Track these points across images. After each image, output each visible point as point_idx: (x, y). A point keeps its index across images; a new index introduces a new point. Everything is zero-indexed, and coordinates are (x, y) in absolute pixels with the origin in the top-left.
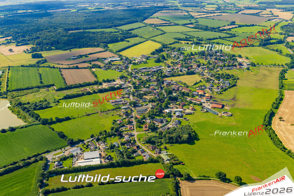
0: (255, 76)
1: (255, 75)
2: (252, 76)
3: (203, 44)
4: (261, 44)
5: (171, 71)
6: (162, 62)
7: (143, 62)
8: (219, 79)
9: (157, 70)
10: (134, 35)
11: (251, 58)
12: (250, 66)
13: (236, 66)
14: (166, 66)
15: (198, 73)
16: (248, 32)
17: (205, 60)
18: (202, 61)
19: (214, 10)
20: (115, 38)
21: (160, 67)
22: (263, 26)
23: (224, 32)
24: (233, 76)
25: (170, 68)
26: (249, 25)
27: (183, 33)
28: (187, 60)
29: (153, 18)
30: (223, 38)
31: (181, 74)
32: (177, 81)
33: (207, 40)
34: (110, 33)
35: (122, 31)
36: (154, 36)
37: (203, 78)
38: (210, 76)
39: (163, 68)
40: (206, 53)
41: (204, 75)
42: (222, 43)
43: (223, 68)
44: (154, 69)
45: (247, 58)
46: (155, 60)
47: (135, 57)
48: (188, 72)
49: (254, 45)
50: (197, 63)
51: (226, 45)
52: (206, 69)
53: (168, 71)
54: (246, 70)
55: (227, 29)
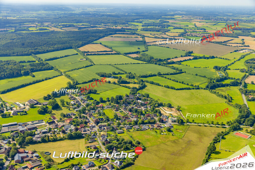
0: (173, 145)
1: (174, 142)
2: (169, 143)
3: (132, 83)
4: (208, 86)
5: (48, 131)
6: (49, 113)
7: (22, 112)
8: (111, 150)
9: (28, 129)
10: (49, 67)
11: (185, 109)
12: (175, 123)
13: (154, 123)
14: (49, 121)
15: (88, 136)
16: (202, 67)
17: (115, 112)
18: (111, 112)
19: (176, 36)
20: (17, 71)
21: (39, 122)
22: (225, 59)
23: (169, 67)
24: (138, 144)
25: (52, 125)
26: (208, 56)
27: (115, 66)
28: (88, 110)
29: (96, 43)
30: (163, 75)
31: (60, 137)
32: (42, 152)
33: (141, 77)
34: (18, 63)
35: (40, 60)
36: (75, 69)
37: (90, 146)
38: (102, 143)
39: (41, 125)
40: (122, 100)
41: (95, 140)
42: (157, 83)
43: (132, 126)
44: (26, 126)
45: (179, 109)
46: (38, 111)
47: (18, 103)
48: (70, 135)
49: (200, 87)
50: (101, 115)
51: (162, 86)
52: (104, 129)
53: (43, 131)
54: (166, 131)
55: (177, 62)
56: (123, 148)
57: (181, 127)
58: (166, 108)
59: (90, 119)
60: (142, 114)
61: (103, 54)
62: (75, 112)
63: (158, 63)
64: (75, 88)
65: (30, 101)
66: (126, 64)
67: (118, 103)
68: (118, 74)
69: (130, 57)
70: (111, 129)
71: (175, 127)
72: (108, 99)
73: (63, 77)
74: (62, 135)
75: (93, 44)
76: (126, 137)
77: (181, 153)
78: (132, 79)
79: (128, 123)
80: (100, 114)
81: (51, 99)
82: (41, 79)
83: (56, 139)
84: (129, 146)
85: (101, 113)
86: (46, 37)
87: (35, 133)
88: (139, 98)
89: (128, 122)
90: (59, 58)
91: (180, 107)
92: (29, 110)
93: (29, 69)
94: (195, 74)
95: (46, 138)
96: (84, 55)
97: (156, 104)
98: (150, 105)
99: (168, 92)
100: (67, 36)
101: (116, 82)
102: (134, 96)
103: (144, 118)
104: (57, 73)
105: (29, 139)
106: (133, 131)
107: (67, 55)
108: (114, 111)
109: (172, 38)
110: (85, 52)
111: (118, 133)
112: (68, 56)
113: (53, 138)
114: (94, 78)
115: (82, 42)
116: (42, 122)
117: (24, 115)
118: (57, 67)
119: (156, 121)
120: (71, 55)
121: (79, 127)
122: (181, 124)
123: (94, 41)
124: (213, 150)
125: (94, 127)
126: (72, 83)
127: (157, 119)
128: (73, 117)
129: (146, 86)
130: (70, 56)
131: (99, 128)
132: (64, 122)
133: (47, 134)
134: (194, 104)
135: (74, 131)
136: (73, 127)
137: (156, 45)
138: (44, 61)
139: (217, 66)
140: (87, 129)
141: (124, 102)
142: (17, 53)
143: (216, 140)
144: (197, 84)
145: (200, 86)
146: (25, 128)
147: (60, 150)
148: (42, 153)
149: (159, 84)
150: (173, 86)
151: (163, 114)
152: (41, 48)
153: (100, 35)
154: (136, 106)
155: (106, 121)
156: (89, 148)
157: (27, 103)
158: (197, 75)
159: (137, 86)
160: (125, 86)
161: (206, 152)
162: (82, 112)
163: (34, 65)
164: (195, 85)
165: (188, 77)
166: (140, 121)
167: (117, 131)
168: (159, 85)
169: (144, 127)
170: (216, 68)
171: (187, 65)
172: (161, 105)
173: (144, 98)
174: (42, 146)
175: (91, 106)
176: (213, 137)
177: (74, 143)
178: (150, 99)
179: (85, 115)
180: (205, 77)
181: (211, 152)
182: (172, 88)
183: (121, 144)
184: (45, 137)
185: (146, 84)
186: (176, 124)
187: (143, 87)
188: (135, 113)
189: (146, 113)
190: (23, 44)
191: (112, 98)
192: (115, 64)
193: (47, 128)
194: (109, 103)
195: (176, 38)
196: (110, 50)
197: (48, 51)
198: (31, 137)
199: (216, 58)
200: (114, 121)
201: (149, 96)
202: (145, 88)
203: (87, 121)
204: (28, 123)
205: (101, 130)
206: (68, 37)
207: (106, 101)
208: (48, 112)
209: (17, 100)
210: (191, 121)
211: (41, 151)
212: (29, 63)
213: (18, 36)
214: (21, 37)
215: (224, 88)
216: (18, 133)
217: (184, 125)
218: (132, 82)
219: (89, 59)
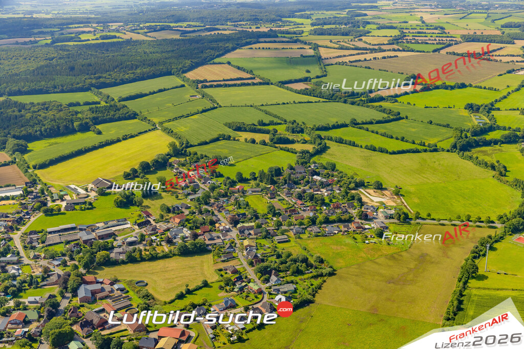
0: (391, 263)
1: (392, 257)
2: (382, 260)
3: (298, 142)
4: (456, 144)
5: (139, 240)
6: (137, 204)
7: (83, 204)
8: (267, 275)
9: (99, 236)
10: (128, 113)
11: (410, 193)
12: (392, 221)
13: (350, 220)
14: (138, 222)
15: (218, 249)
16: (441, 106)
17: (269, 200)
18: (261, 201)
19: (384, 44)
20: (65, 124)
21: (120, 223)
22: (489, 89)
23: (373, 107)
24: (319, 262)
25: (145, 229)
26: (453, 84)
27: (262, 108)
28: (216, 199)
29: (220, 63)
30: (361, 124)
31: (163, 252)
32: (131, 281)
33: (316, 130)
34: (65, 107)
35: (109, 99)
36: (181, 117)
37: (223, 269)
38: (247, 263)
39: (124, 229)
40: (282, 176)
41: (234, 257)
42: (351, 141)
43: (306, 228)
44: (93, 231)
45: (398, 193)
46: (115, 201)
47: (73, 186)
48: (182, 247)
49: (438, 148)
50: (240, 208)
51: (361, 147)
52: (250, 234)
53: (129, 240)
54: (375, 236)
55: (389, 97)
56: (291, 270)
57: (405, 228)
58: (371, 191)
59: (220, 216)
60: (323, 203)
61: (235, 85)
62: (188, 201)
63: (350, 100)
64: (184, 155)
65: (97, 182)
66: (284, 104)
67: (273, 182)
68: (268, 125)
69: (291, 90)
70: (264, 233)
71: (392, 227)
72: (253, 176)
73: (159, 132)
74: (166, 248)
75: (212, 65)
76: (294, 248)
77: (408, 279)
78: (299, 133)
79: (296, 222)
80: (239, 205)
81: (138, 177)
82: (115, 138)
83: (156, 256)
84: (301, 266)
85: (241, 203)
86: (116, 54)
87: (113, 245)
88: (316, 171)
89: (296, 220)
90: (146, 95)
91: (401, 189)
92: (97, 200)
93: (90, 118)
94: (426, 122)
95: (136, 253)
96: (197, 88)
97: (350, 183)
98: (338, 185)
99: (373, 158)
100: (159, 50)
101: (267, 141)
102: (306, 167)
103: (329, 212)
104: (145, 126)
105: (103, 256)
106: (309, 237)
107: (163, 88)
108: (266, 199)
109: (376, 47)
110: (198, 80)
111: (279, 242)
112: (165, 90)
113: (150, 254)
114: (221, 133)
115: (192, 62)
116: (125, 222)
117: (88, 209)
118: (145, 114)
119: (352, 217)
120: (171, 89)
121: (199, 231)
122: (403, 222)
123: (215, 58)
124: (473, 272)
125: (229, 230)
126: (177, 144)
127: (354, 212)
128: (187, 212)
129: (329, 148)
130: (168, 89)
131: (239, 233)
132: (169, 222)
133: (137, 247)
134: (428, 181)
135: (189, 239)
136: (187, 232)
137: (343, 63)
138: (117, 101)
139: (472, 104)
140: (214, 234)
141: (286, 181)
142: (62, 86)
143: (477, 253)
144: (432, 141)
145: (439, 145)
146: (93, 235)
147: (165, 276)
148: (130, 283)
149: (354, 142)
150: (384, 146)
151: (367, 203)
152: (109, 75)
153: (226, 45)
154: (311, 188)
155: (252, 218)
156: (222, 273)
157: (90, 186)
158: (431, 123)
159: (310, 148)
160: (286, 147)
161: (459, 275)
162: (203, 202)
163: (98, 110)
164: (429, 144)
165: (414, 128)
166: (321, 217)
167: (276, 238)
168: (353, 144)
169: (328, 228)
170: (471, 107)
171: (409, 103)
172: (361, 185)
173: (326, 171)
174: (130, 270)
175: (221, 190)
176: (471, 246)
177: (191, 263)
178: (339, 173)
179: (210, 209)
180: (448, 126)
181: (469, 276)
182: (382, 151)
183: (286, 262)
184: (134, 251)
185: (328, 143)
186: (393, 223)
187: (323, 150)
188: (309, 202)
189: (331, 201)
190: (72, 69)
191: (262, 173)
192: (263, 105)
193: (137, 233)
194: (255, 182)
195: (383, 47)
196: (249, 76)
197: (123, 82)
198: (106, 252)
199: (468, 88)
200: (268, 218)
201: (335, 167)
202: (327, 152)
203: (214, 218)
204: (97, 225)
205: (243, 237)
206: (162, 52)
207: (250, 180)
208: (136, 202)
209: (71, 181)
210: (424, 215)
211: (129, 279)
212: (87, 107)
213: (61, 52)
214: (65, 53)
215: (490, 148)
216: (80, 245)
217: (410, 224)
218: (299, 140)
219: (209, 95)
